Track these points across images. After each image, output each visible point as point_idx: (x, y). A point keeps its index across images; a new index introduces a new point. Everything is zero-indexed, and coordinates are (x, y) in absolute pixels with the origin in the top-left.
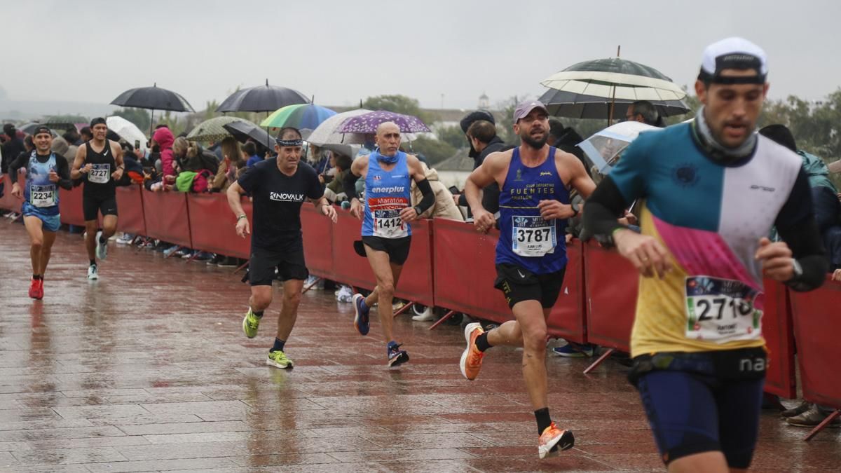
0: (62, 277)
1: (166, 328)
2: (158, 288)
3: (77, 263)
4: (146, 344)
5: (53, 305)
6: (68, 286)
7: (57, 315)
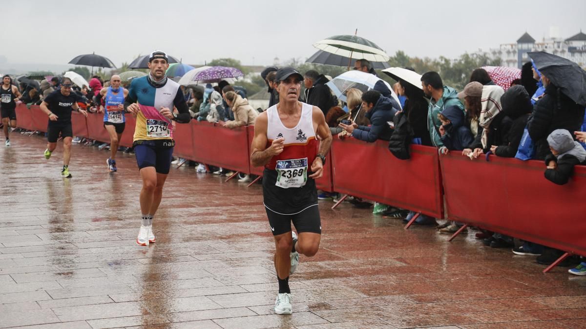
1: (100, 189)
2: (96, 167)
4: (89, 198)
6: (44, 167)
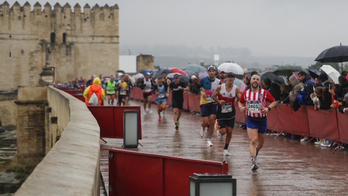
0: (288, 168)
3: (297, 159)
5: (283, 185)
7: (286, 192)
